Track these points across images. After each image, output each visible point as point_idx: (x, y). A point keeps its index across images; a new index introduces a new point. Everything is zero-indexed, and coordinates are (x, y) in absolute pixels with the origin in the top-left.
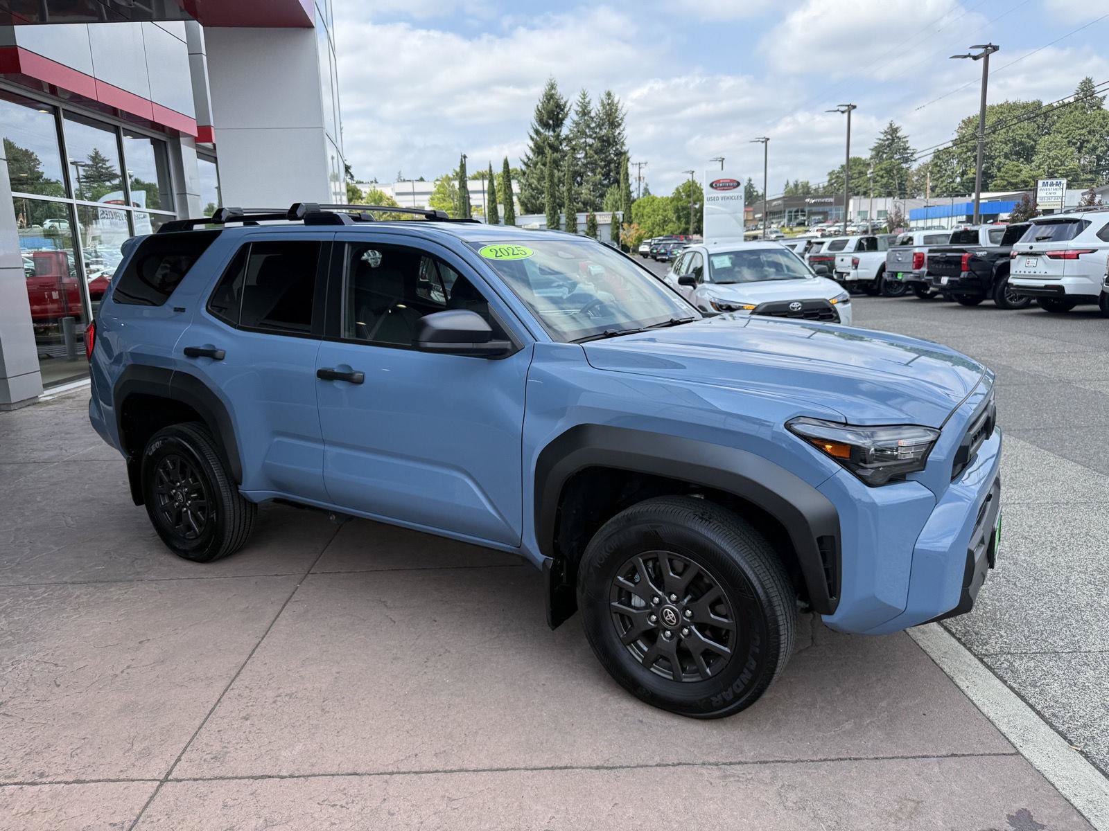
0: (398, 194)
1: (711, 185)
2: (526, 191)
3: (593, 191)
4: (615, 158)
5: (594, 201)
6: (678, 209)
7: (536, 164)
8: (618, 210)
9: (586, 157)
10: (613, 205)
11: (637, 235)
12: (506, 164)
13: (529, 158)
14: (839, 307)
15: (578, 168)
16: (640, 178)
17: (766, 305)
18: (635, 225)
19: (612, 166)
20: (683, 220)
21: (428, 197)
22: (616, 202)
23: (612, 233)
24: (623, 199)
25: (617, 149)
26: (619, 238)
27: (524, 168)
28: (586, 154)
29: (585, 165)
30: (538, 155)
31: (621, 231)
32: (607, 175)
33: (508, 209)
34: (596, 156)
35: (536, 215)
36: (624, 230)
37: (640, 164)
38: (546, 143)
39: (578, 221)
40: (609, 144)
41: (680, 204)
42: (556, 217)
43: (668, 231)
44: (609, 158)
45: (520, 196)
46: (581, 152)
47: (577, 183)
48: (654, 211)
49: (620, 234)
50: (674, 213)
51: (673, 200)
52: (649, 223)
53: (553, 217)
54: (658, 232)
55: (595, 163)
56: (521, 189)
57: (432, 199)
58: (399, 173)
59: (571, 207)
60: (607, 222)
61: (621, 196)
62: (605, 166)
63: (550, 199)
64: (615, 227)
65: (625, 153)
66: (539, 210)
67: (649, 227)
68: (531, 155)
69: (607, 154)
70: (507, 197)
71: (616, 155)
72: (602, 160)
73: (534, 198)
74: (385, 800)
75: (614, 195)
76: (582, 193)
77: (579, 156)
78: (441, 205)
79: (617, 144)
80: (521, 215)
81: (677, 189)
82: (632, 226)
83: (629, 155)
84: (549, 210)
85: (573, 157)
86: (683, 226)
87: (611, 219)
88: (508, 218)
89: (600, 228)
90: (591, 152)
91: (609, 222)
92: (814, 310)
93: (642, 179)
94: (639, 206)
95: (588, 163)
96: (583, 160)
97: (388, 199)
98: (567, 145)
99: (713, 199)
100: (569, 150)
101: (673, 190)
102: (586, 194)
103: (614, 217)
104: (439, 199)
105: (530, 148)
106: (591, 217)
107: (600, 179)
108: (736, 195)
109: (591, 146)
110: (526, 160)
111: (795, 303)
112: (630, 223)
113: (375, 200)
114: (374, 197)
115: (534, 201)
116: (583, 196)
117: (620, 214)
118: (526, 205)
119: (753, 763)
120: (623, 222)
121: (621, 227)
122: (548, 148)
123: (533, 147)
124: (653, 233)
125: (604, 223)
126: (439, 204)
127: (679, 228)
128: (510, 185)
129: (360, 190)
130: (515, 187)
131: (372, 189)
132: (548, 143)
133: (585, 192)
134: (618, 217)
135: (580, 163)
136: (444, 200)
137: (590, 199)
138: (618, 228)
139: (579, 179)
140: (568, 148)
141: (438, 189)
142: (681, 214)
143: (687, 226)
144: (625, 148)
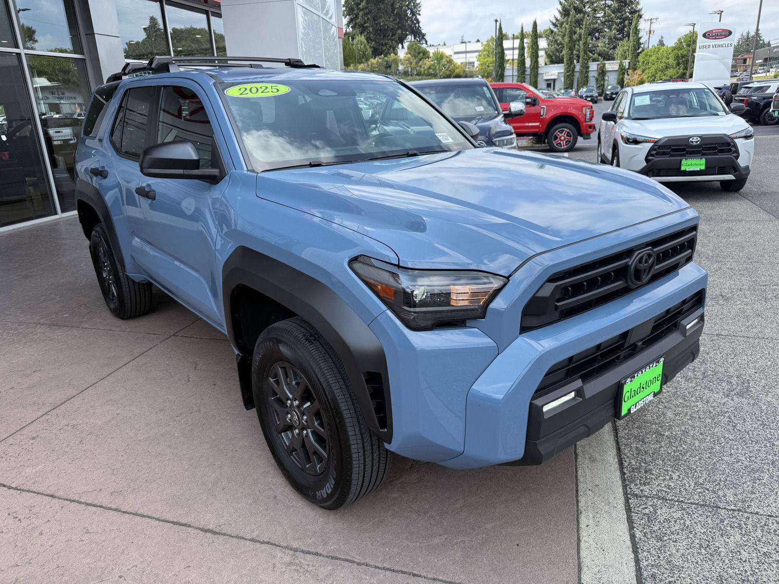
0: (456, 53)
1: (704, 36)
2: (552, 46)
3: (608, 44)
4: (630, 16)
5: (608, 52)
6: (678, 57)
7: (562, 24)
8: (626, 59)
9: (604, 16)
10: (622, 55)
11: (639, 79)
12: (535, 25)
13: (557, 20)
14: (739, 142)
15: (597, 25)
16: (650, 31)
17: (667, 139)
18: (639, 72)
19: (627, 22)
20: (682, 66)
21: (477, 54)
22: (625, 52)
23: (618, 78)
24: (630, 50)
25: (632, 8)
26: (624, 82)
27: (552, 27)
28: (605, 13)
29: (603, 23)
30: (565, 17)
31: (626, 76)
32: (621, 31)
33: (533, 61)
34: (613, 15)
35: (556, 65)
36: (628, 75)
37: (651, 19)
38: (572, 6)
39: (590, 69)
40: (626, 4)
41: (680, 53)
42: (572, 66)
43: (667, 76)
44: (624, 16)
45: (547, 50)
46: (600, 12)
47: (596, 38)
48: (658, 59)
49: (625, 79)
50: (675, 60)
51: (674, 49)
52: (653, 69)
53: (569, 66)
54: (660, 77)
55: (611, 20)
56: (548, 45)
57: (480, 56)
58: (463, 37)
59: (585, 57)
60: (614, 69)
61: (629, 47)
62: (620, 23)
63: (568, 52)
64: (621, 73)
65: (639, 11)
66: (560, 61)
67: (652, 73)
68: (559, 17)
69: (624, 12)
70: (534, 51)
71: (630, 13)
72: (618, 18)
73: (558, 52)
74: (49, 521)
75: (624, 47)
76: (598, 46)
77: (598, 15)
78: (486, 60)
79: (632, 4)
80: (546, 64)
81: (679, 40)
82: (636, 72)
83: (642, 13)
84: (567, 60)
85: (594, 17)
86: (681, 71)
87: (618, 66)
88: (533, 68)
89: (608, 74)
90: (609, 11)
91: (617, 69)
92: (713, 144)
93: (652, 32)
94: (646, 55)
95: (606, 21)
96: (601, 19)
97: (447, 57)
98: (589, 7)
99: (704, 47)
100: (591, 11)
101: (676, 41)
102: (602, 47)
103: (621, 65)
104: (484, 55)
105: (559, 11)
106: (601, 65)
107: (615, 34)
108: (727, 43)
109: (609, 7)
110: (554, 21)
111: (695, 138)
112: (635, 69)
113: (437, 58)
114: (437, 56)
115: (558, 54)
116: (599, 49)
117: (626, 63)
118: (551, 57)
119: (327, 557)
120: (628, 69)
121: (626, 73)
122: (573, 10)
123: (561, 10)
124: (655, 77)
125: (612, 69)
126: (484, 59)
127: (677, 73)
128: (537, 42)
129: (429, 52)
130: (543, 43)
131: (436, 50)
132: (574, 6)
133: (601, 45)
134: (624, 65)
135: (599, 21)
136: (488, 56)
137: (604, 50)
138: (624, 74)
139: (597, 34)
140: (590, 9)
141: (484, 48)
142: (681, 61)
143: (685, 71)
144: (639, 7)
